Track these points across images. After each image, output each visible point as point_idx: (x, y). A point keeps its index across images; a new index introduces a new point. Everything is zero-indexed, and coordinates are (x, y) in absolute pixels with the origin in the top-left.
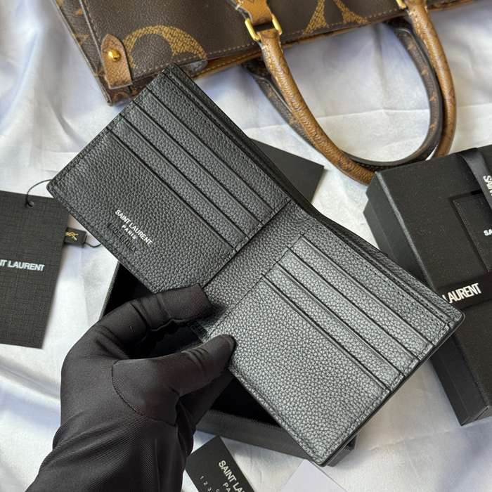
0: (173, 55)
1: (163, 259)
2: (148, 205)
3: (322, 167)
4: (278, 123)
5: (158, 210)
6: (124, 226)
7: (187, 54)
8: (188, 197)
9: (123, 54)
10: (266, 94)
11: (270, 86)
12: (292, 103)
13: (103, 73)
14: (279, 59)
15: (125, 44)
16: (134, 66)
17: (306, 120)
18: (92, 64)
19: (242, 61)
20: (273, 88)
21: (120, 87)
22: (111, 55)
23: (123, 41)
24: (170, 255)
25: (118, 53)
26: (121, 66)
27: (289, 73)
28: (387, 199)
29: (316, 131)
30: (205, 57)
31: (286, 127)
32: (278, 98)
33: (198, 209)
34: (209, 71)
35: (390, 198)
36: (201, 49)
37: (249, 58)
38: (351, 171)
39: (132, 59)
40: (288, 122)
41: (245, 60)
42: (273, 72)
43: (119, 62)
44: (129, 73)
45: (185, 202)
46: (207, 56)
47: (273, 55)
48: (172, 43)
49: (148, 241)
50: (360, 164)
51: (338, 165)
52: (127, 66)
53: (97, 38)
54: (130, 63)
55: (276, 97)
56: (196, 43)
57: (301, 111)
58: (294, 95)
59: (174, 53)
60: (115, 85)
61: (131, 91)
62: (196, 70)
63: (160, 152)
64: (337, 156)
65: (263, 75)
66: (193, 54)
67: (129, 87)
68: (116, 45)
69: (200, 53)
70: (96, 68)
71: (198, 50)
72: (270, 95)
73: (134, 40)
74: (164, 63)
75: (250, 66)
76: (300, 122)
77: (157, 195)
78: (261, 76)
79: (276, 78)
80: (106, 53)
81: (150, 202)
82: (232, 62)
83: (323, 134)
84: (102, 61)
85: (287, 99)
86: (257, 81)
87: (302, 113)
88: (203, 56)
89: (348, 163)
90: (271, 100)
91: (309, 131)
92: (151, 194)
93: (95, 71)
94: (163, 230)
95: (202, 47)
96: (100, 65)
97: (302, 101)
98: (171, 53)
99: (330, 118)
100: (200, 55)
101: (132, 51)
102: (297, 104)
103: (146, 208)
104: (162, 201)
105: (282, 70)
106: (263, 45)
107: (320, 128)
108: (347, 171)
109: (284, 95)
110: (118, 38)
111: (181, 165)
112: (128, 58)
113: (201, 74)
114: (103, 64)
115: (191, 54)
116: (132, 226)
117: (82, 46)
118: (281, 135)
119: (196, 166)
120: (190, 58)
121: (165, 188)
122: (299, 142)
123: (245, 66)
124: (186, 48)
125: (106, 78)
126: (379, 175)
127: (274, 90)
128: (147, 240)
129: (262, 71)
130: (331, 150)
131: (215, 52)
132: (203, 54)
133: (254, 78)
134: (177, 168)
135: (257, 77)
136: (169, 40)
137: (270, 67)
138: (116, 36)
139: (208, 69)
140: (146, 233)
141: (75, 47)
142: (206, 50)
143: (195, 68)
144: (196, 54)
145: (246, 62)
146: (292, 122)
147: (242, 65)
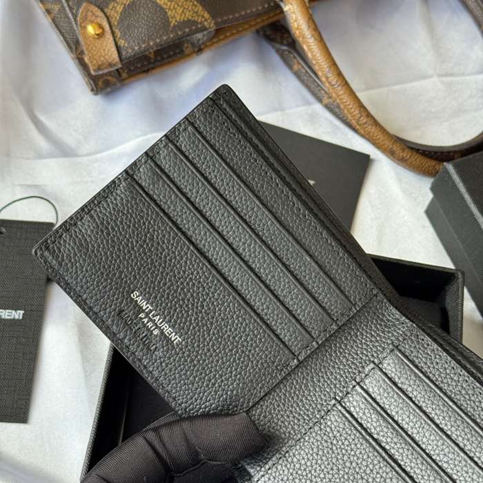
0: (172, 25)
1: (195, 366)
2: (178, 286)
3: (368, 156)
4: (308, 103)
5: (192, 295)
6: (142, 315)
7: (189, 23)
8: (234, 279)
9: (107, 27)
10: (290, 67)
11: (294, 57)
12: (327, 78)
13: (82, 52)
14: (308, 23)
15: (108, 14)
16: (122, 43)
17: (346, 99)
18: (67, 42)
19: (258, 26)
20: (298, 58)
21: (106, 71)
22: (91, 30)
23: (106, 10)
24: (204, 361)
25: (100, 26)
26: (105, 44)
27: (321, 40)
28: (463, 198)
29: (360, 112)
30: (212, 25)
31: (318, 107)
32: (307, 72)
33: (248, 296)
34: (216, 42)
35: (467, 197)
36: (207, 15)
37: (266, 23)
38: (406, 160)
39: (118, 34)
40: (320, 100)
41: (262, 24)
42: (301, 39)
43: (102, 39)
44: (116, 52)
45: (231, 285)
46: (215, 23)
47: (299, 18)
48: (169, 9)
49: (176, 339)
50: (418, 151)
51: (391, 154)
52: (113, 43)
53: (71, 9)
54: (117, 39)
55: (304, 71)
56: (201, 8)
57: (340, 88)
58: (330, 67)
59: (173, 22)
60: (99, 69)
61: (120, 74)
62: (201, 42)
63: (200, 212)
64: (388, 144)
65: (285, 42)
66: (196, 22)
67: (117, 70)
68: (97, 17)
69: (206, 20)
70: (74, 47)
71: (203, 17)
72: (296, 67)
73: (120, 9)
74: (161, 36)
75: (268, 33)
76: (338, 101)
77: (192, 274)
78: (282, 44)
79: (305, 47)
80: (85, 28)
81: (182, 283)
82: (244, 29)
83: (369, 115)
84: (81, 39)
85: (320, 74)
86: (278, 51)
87: (341, 91)
88: (210, 24)
89: (403, 151)
90: (297, 75)
91: (351, 113)
92: (184, 272)
93: (72, 51)
94: (198, 324)
95: (209, 12)
96: (77, 43)
97: (340, 74)
98: (169, 23)
99: (372, 92)
100: (206, 23)
101: (118, 23)
102: (333, 79)
103: (176, 291)
104: (200, 282)
105: (313, 36)
106: (285, 5)
107: (365, 108)
108: (402, 161)
109: (316, 68)
110: (98, 7)
111: (228, 232)
112: (113, 33)
113: (206, 46)
114: (82, 43)
115: (195, 23)
116: (153, 316)
117: (53, 20)
118: (313, 118)
119: (250, 236)
120: (194, 28)
121: (204, 264)
122: (335, 125)
123: (261, 33)
124: (188, 15)
125: (86, 60)
126: (450, 167)
127: (301, 61)
128: (173, 337)
129: (282, 38)
130: (380, 136)
131: (226, 18)
132: (209, 21)
133: (273, 47)
134: (222, 237)
135: (278, 46)
136: (164, 6)
137: (296, 33)
138: (96, 6)
139: (215, 40)
140: (173, 327)
141: (44, 21)
142: (213, 16)
143: (199, 40)
144: (201, 23)
145: (263, 28)
146: (326, 101)
147: (258, 31)
